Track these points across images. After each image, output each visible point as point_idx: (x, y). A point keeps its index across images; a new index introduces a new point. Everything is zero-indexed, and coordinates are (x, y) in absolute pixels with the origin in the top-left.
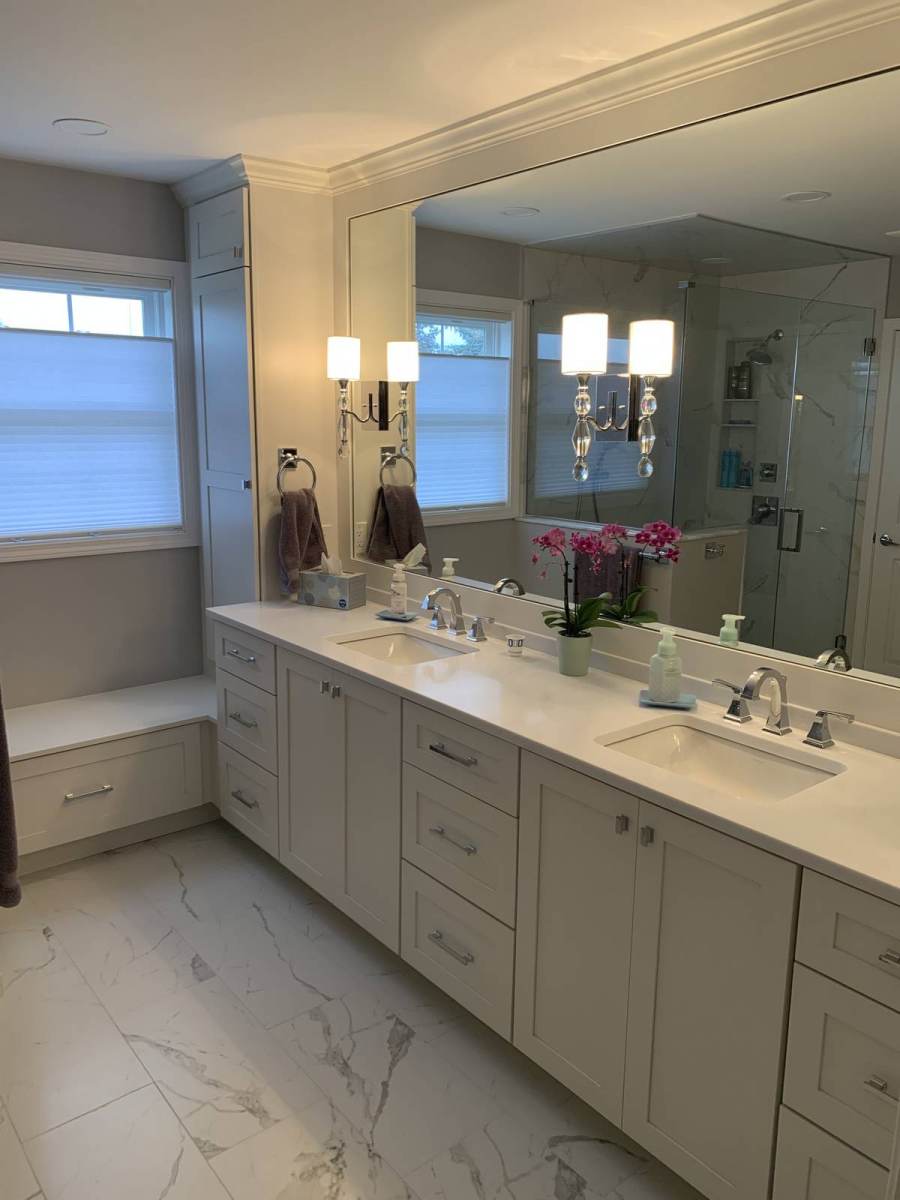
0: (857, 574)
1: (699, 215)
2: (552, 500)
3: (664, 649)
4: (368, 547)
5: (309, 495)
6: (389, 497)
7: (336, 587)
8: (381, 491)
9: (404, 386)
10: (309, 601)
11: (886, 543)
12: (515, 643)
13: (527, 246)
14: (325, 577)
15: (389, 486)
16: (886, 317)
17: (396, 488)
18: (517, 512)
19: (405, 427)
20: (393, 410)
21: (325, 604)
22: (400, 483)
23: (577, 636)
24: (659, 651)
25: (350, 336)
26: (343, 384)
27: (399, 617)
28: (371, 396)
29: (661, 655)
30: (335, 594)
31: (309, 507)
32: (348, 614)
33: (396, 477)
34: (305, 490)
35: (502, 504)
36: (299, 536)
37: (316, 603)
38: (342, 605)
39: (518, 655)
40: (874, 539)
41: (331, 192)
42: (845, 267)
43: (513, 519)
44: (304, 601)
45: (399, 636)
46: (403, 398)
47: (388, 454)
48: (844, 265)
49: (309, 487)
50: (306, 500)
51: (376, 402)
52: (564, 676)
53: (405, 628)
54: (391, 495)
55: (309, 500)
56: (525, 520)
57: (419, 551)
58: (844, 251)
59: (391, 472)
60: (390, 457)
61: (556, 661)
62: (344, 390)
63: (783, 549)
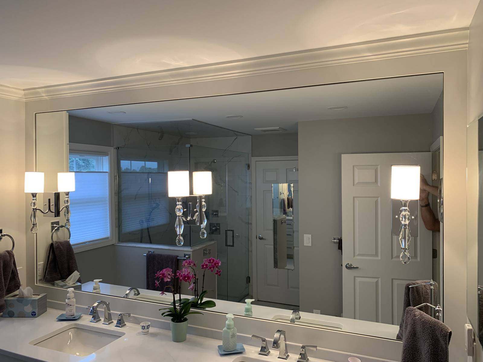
0: (252, 252)
1: (193, 119)
2: (130, 233)
3: (229, 325)
4: (45, 276)
5: (10, 254)
6: (57, 248)
7: (29, 305)
8: (52, 245)
9: (67, 194)
10: (11, 315)
11: (261, 239)
12: (146, 328)
13: (115, 125)
14: (22, 299)
15: (56, 242)
16: (252, 156)
17: (61, 243)
18: (115, 241)
19: (68, 213)
20: (62, 206)
21: (22, 315)
22: (62, 240)
23: (181, 321)
24: (226, 326)
25: (36, 171)
26: (34, 195)
27: (71, 318)
28: (49, 200)
29: (228, 328)
30: (28, 309)
31: (10, 261)
32: (37, 320)
33: (60, 236)
34: (8, 252)
35: (107, 238)
36: (4, 278)
37: (16, 315)
38: (34, 315)
39: (147, 333)
40: (256, 237)
41: (25, 100)
42: (237, 138)
43: (113, 244)
44: (7, 316)
45: (73, 329)
46: (67, 199)
47: (55, 225)
48: (236, 137)
49: (10, 249)
50: (9, 257)
51: (53, 203)
52: (175, 343)
53: (76, 324)
54: (58, 247)
55: (10, 256)
56: (119, 245)
57: (76, 275)
58: (236, 133)
59: (57, 234)
60: (56, 227)
61: (170, 333)
62: (35, 198)
63: (228, 246)
